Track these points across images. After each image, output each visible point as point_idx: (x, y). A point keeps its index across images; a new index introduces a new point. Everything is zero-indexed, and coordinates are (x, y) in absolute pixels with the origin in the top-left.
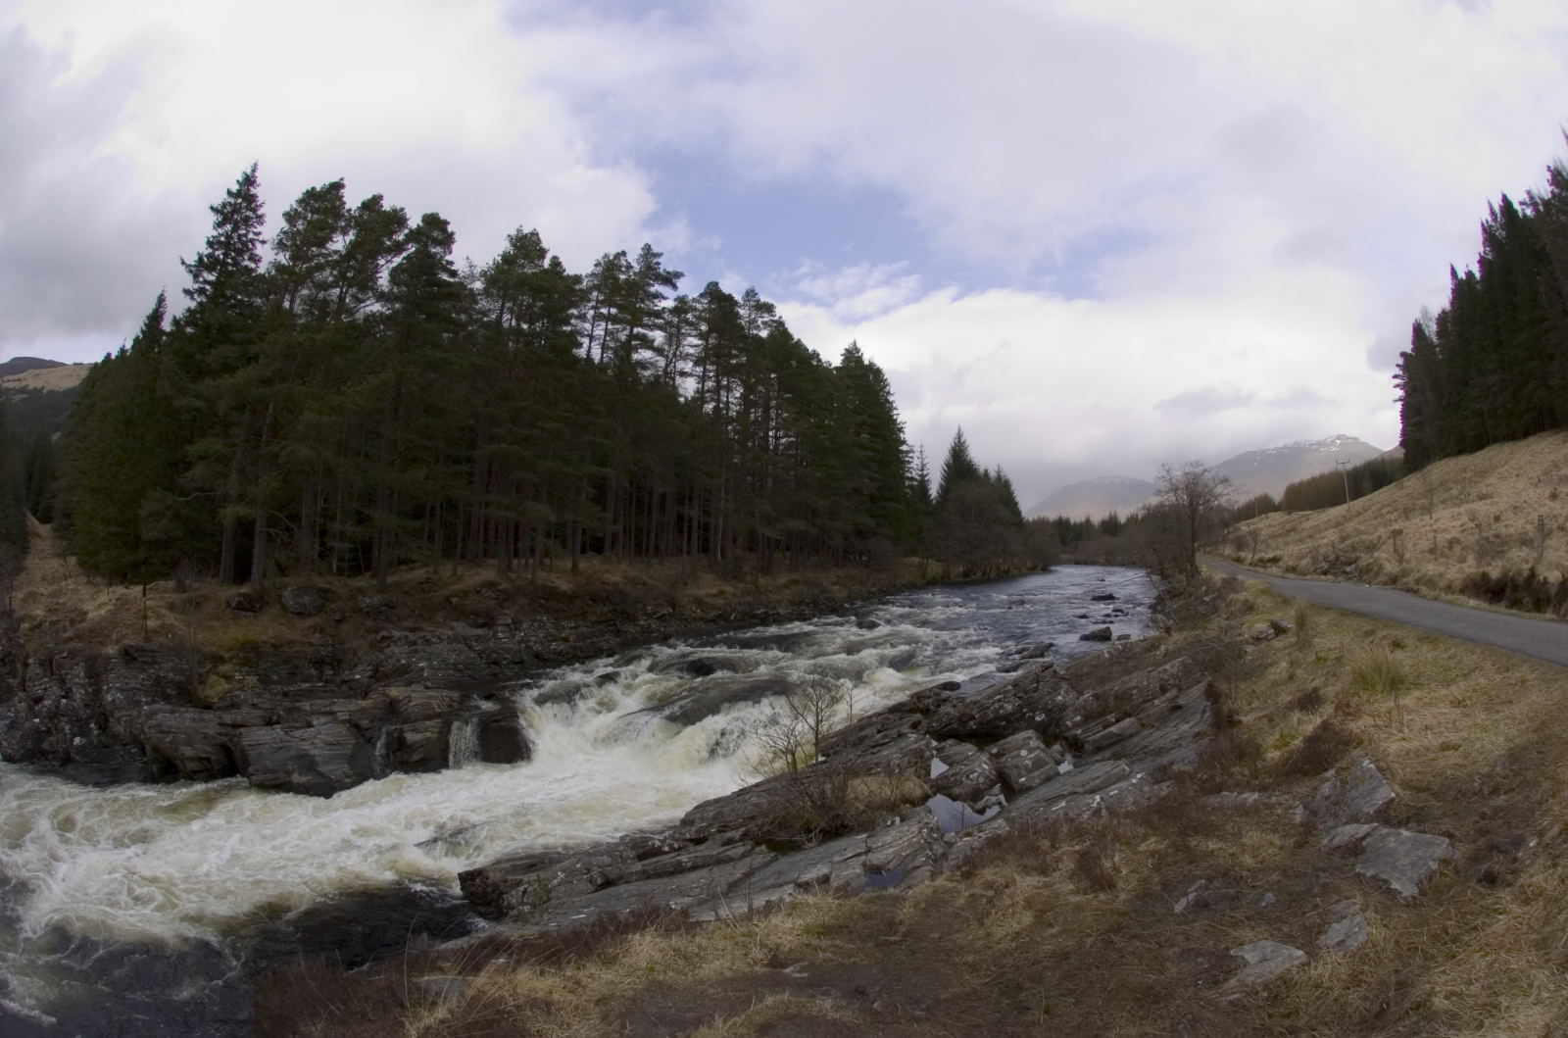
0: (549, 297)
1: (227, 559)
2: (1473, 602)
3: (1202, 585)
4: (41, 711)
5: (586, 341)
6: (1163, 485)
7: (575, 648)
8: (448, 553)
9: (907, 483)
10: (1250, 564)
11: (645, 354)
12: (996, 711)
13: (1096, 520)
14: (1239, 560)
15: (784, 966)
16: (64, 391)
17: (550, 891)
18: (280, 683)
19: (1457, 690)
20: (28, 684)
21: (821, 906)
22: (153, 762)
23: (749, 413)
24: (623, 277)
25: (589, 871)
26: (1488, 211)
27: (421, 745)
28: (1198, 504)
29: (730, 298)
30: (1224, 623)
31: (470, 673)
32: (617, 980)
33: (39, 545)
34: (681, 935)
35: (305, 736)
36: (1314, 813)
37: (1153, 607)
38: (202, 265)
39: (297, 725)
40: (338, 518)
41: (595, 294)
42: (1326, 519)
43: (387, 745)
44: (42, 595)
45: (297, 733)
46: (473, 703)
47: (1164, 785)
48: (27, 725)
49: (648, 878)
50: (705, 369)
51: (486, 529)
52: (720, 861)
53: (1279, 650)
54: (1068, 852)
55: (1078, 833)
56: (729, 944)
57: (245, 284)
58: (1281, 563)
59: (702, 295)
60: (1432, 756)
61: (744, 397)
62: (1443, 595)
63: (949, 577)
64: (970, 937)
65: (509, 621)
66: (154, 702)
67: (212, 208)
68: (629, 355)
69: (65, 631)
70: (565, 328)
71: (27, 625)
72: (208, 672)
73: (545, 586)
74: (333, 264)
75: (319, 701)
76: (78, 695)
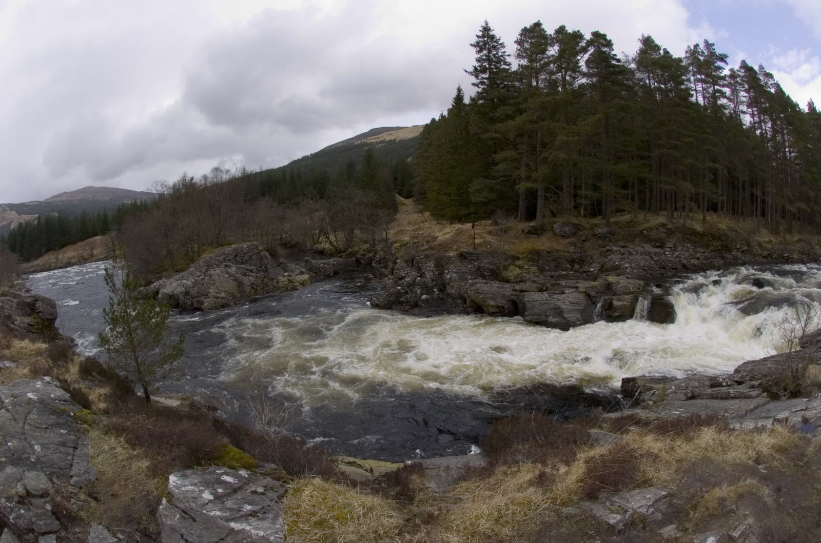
0: (671, 70)
1: (522, 208)
4: (402, 283)
5: (693, 93)
7: (703, 264)
8: (642, 207)
11: (723, 101)
15: (760, 464)
16: (409, 139)
17: (667, 395)
18: (550, 271)
20: (396, 271)
21: (782, 435)
22: (470, 307)
23: (776, 137)
24: (702, 58)
25: (687, 388)
27: (620, 308)
29: (753, 69)
31: (650, 272)
32: (690, 450)
33: (402, 209)
34: (725, 434)
35: (560, 298)
38: (476, 72)
39: (556, 292)
40: (583, 188)
41: (691, 68)
43: (602, 307)
44: (408, 230)
45: (556, 296)
46: (649, 288)
48: (392, 290)
49: (712, 398)
50: (753, 111)
51: (661, 195)
52: (747, 397)
56: (742, 444)
57: (506, 76)
59: (741, 67)
61: (772, 127)
65: (672, 246)
66: (476, 278)
67: (471, 45)
68: (716, 101)
69: (424, 246)
70: (683, 87)
71: (398, 245)
72: (509, 265)
73: (690, 228)
74: (554, 62)
75: (570, 281)
76: (428, 276)
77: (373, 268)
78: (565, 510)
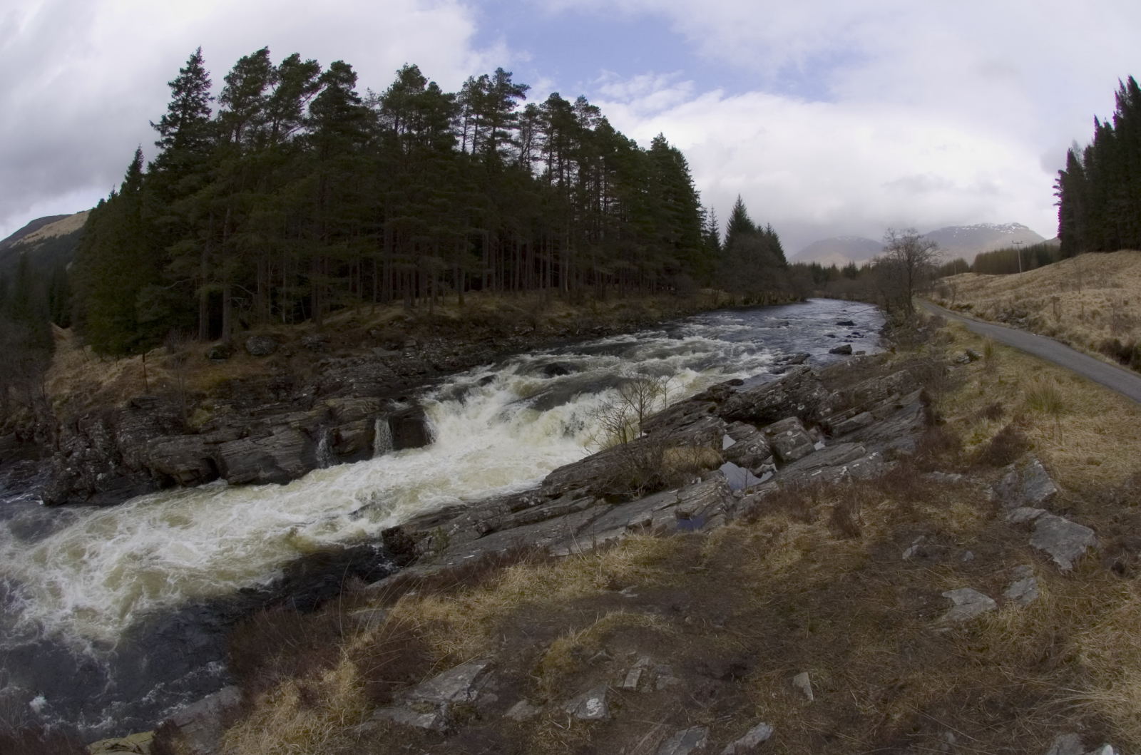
0: (433, 110)
1: (204, 323)
2: (1108, 360)
3: (916, 320)
4: (71, 461)
5: (460, 139)
6: (887, 244)
7: (463, 360)
8: (367, 297)
9: (702, 234)
10: (951, 308)
11: (505, 146)
12: (770, 401)
13: (841, 265)
14: (942, 304)
15: (620, 589)
16: (72, 234)
17: (447, 539)
18: (248, 407)
19: (1099, 420)
20: (61, 444)
21: (646, 543)
22: (157, 479)
23: (585, 185)
24: (486, 93)
25: (476, 522)
26: (1119, 86)
27: (352, 439)
28: (913, 261)
29: (567, 103)
30: (933, 348)
31: (387, 383)
32: (497, 603)
33: (61, 344)
34: (544, 566)
35: (267, 443)
36: (1000, 495)
37: (881, 333)
38: (165, 125)
40: (284, 283)
41: (466, 106)
42: (1005, 282)
44: (68, 378)
45: (262, 441)
46: (389, 405)
47: (892, 463)
48: (62, 474)
49: (519, 525)
50: (551, 156)
51: (394, 280)
52: (571, 511)
53: (973, 372)
54: (825, 508)
55: (832, 494)
56: (579, 573)
57: (200, 130)
58: (972, 310)
59: (549, 102)
60: (1081, 466)
61: (581, 173)
62: (1088, 351)
63: (734, 303)
64: (755, 569)
65: (415, 344)
66: (155, 436)
67: (170, 83)
68: (494, 147)
69: (86, 398)
70: (445, 131)
71: (58, 402)
72: (194, 407)
73: (439, 317)
74: (266, 105)
75: (277, 416)
76: (99, 443)
77: (35, 444)
78: (358, 729)
